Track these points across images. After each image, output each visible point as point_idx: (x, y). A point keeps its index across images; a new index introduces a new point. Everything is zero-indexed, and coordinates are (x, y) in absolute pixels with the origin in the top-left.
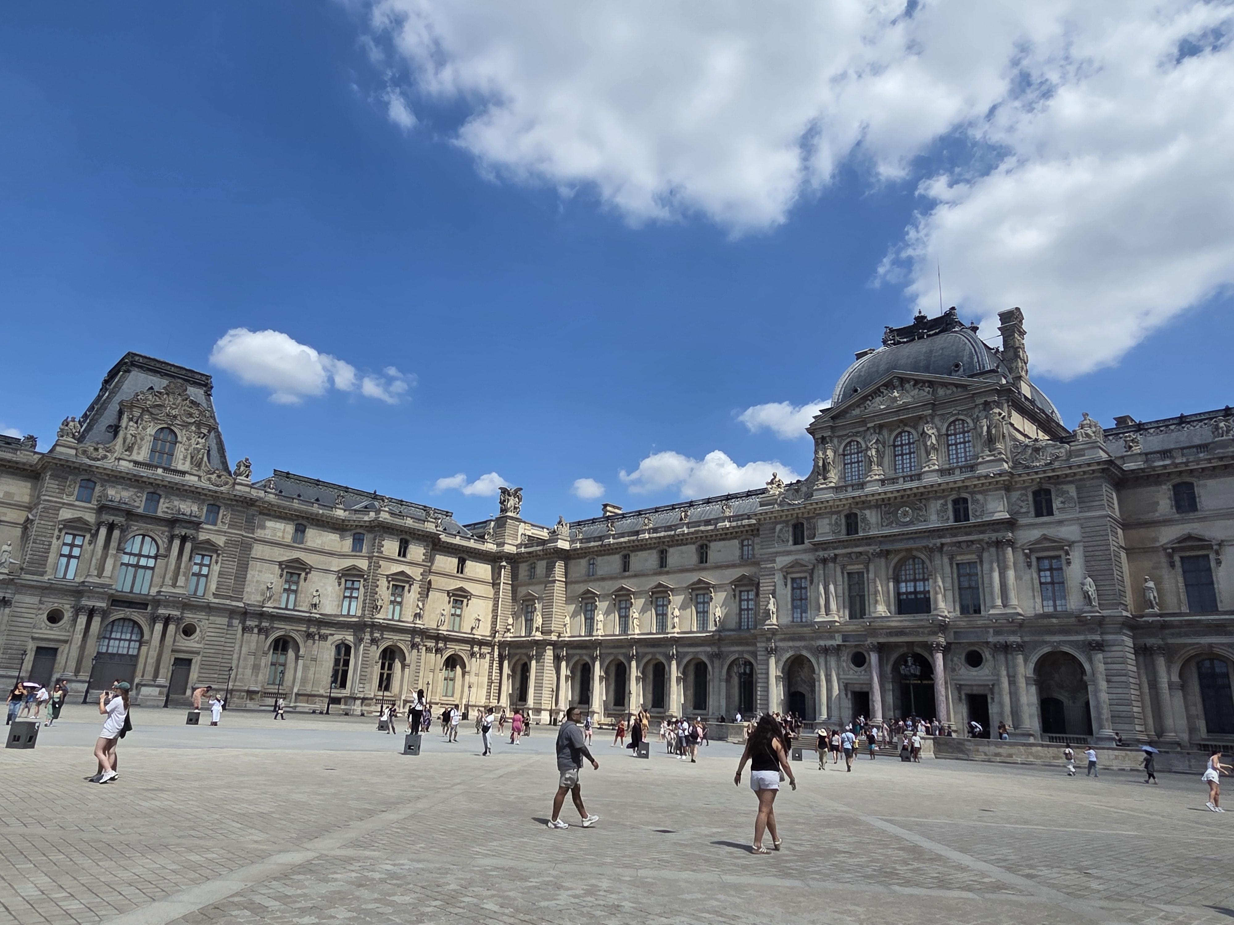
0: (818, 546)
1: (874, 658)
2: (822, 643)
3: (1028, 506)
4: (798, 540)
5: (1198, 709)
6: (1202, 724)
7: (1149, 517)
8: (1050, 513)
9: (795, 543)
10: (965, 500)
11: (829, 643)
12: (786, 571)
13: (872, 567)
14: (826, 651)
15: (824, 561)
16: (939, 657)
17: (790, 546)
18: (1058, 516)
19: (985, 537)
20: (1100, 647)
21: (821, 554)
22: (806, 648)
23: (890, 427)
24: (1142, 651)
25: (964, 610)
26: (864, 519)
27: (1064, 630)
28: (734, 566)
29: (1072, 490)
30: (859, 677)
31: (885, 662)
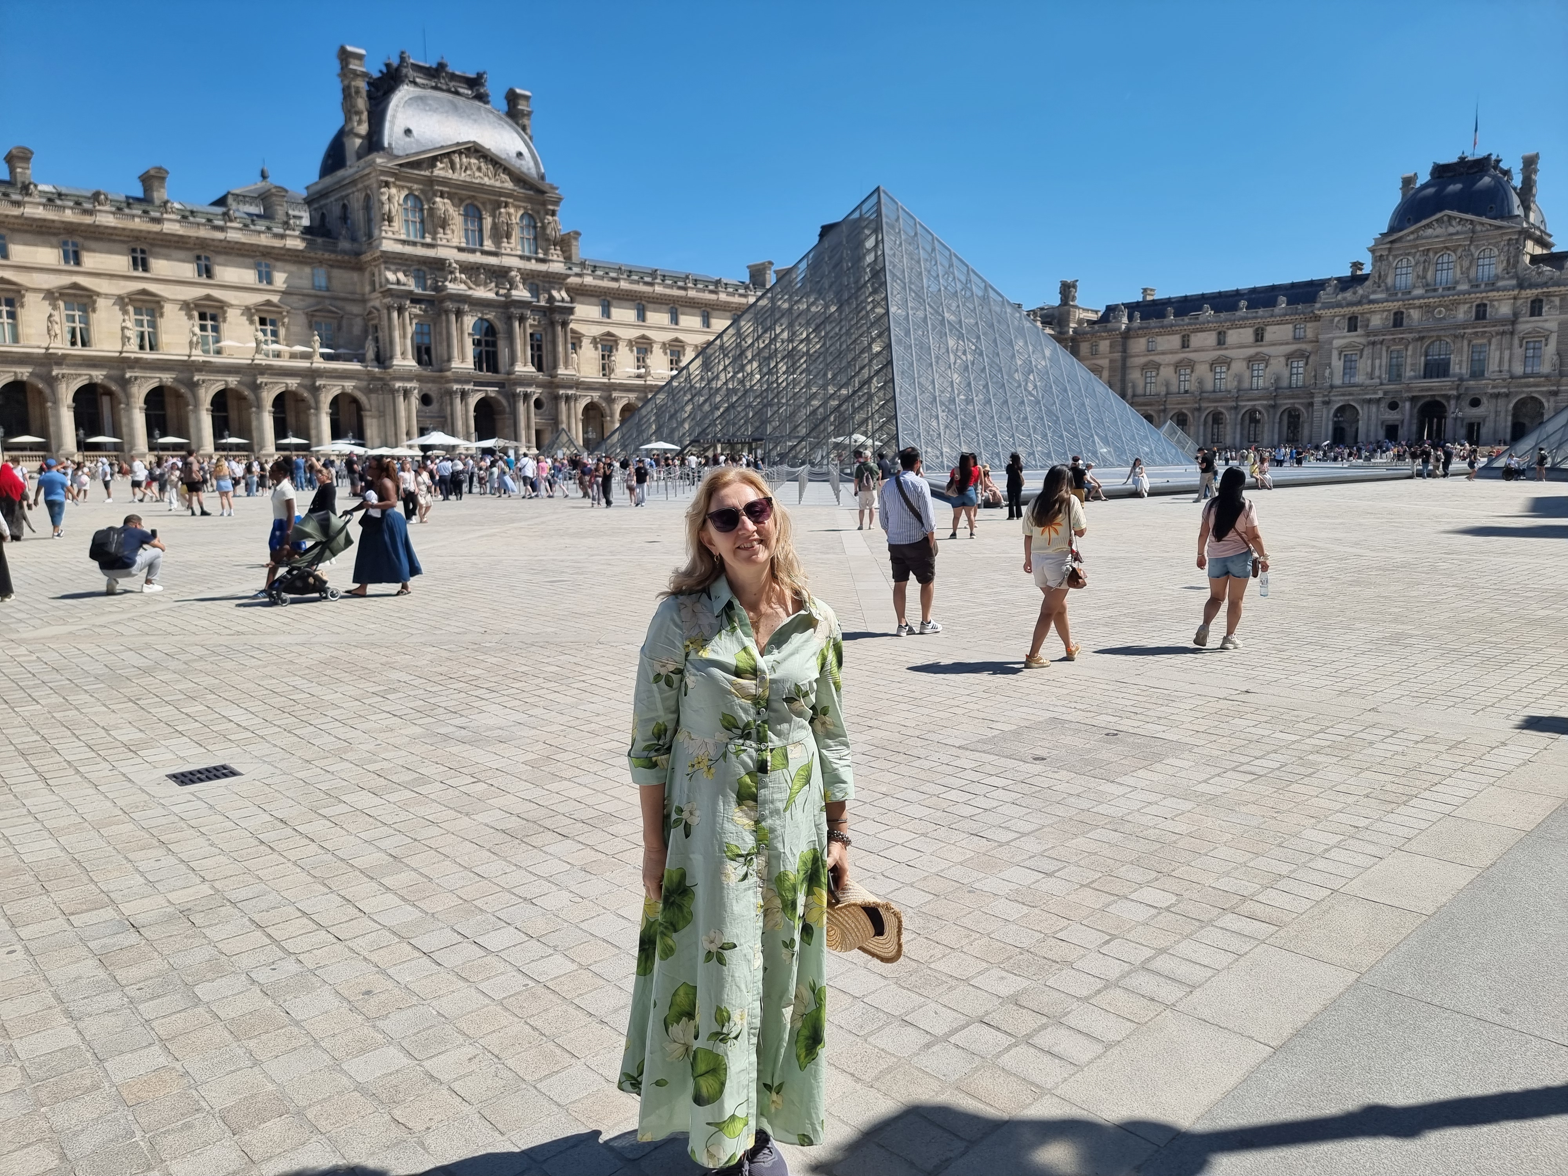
0: (1369, 333)
1: (1408, 405)
2: (1368, 397)
3: (1526, 310)
4: (1352, 328)
8: (1540, 314)
9: (1349, 330)
10: (1485, 305)
11: (1373, 397)
12: (1341, 350)
13: (1410, 348)
14: (1370, 401)
15: (1374, 343)
16: (1453, 402)
17: (1345, 333)
18: (1544, 316)
19: (1496, 328)
20: (1554, 393)
21: (1372, 339)
22: (1353, 400)
23: (1435, 251)
25: (1473, 374)
26: (1409, 316)
27: (1536, 384)
28: (1287, 344)
29: (1557, 300)
30: (1392, 416)
31: (1412, 408)
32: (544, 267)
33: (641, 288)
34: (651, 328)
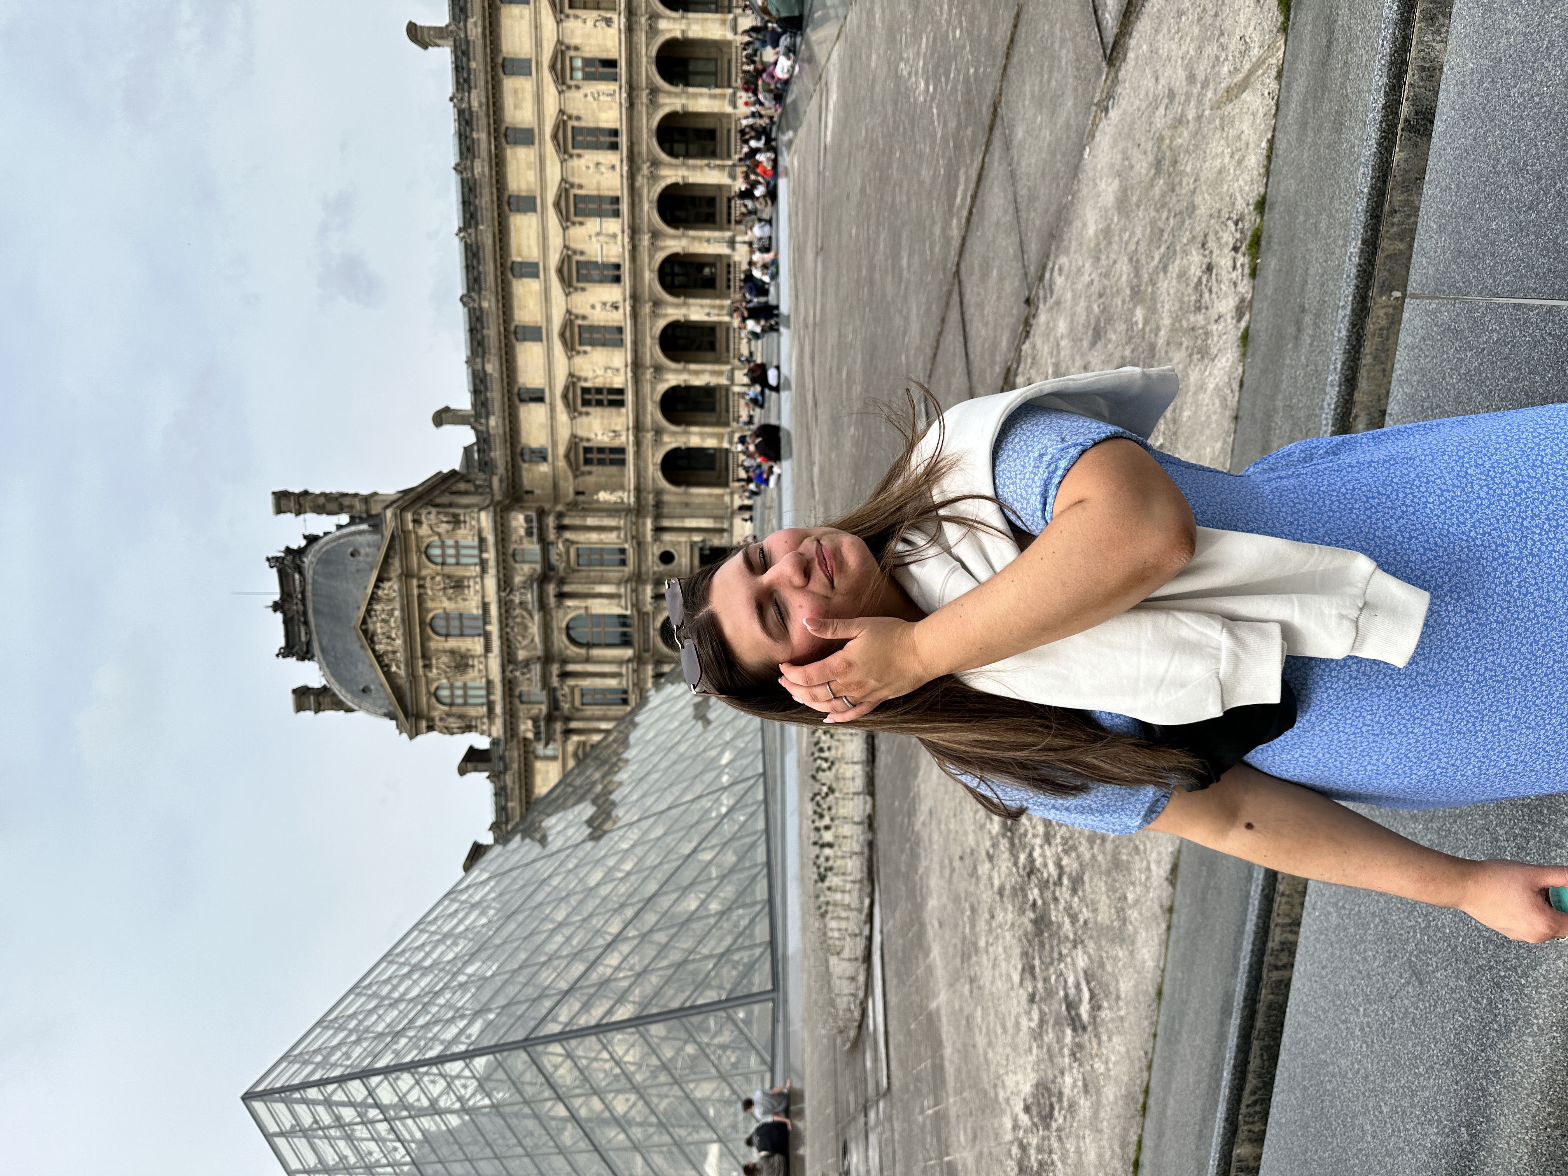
32: (490, 538)
33: (492, 332)
34: (549, 319)
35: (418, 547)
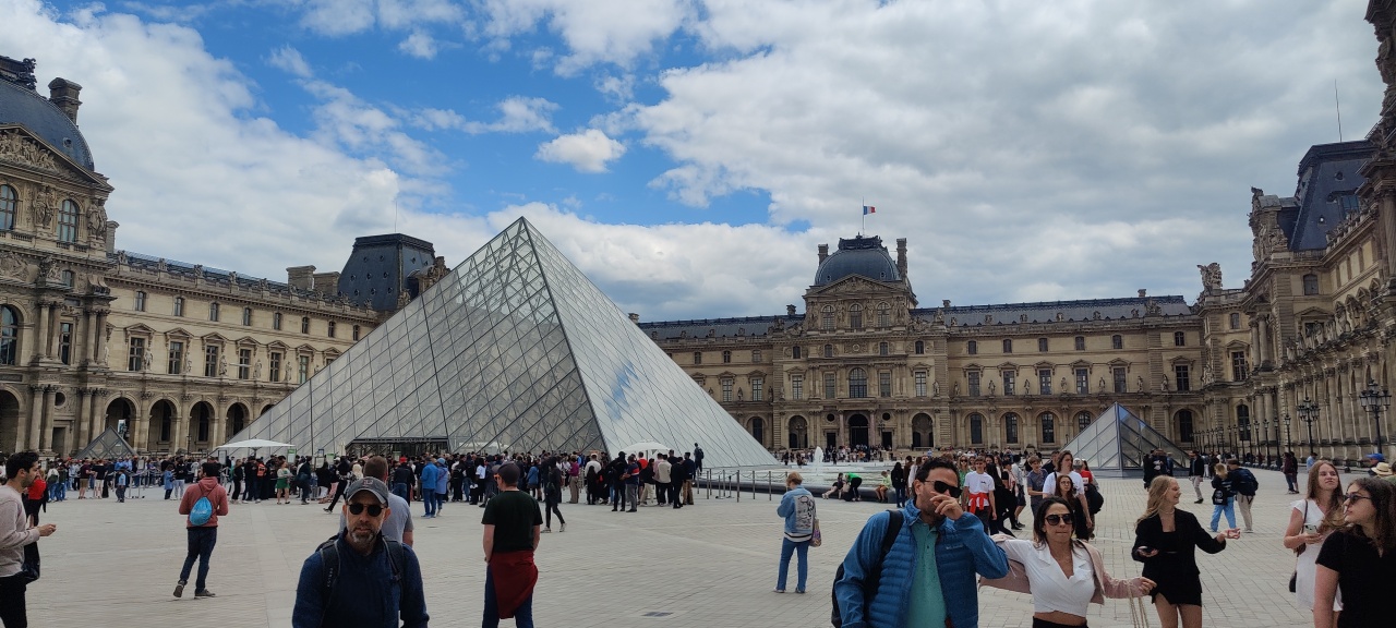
0: (809, 361)
1: (841, 417)
2: (812, 410)
3: (913, 349)
4: (796, 356)
5: (969, 434)
6: (970, 441)
7: (958, 355)
9: (795, 358)
10: (886, 344)
11: (816, 410)
12: (790, 373)
13: (838, 373)
14: (814, 414)
15: (813, 368)
16: (872, 416)
17: (792, 359)
18: (925, 354)
19: (895, 362)
20: (938, 411)
21: (812, 365)
22: (802, 412)
23: (849, 301)
24: (953, 412)
25: (883, 395)
26: (836, 349)
27: (925, 404)
28: (748, 366)
29: (932, 343)
30: (830, 425)
31: (845, 419)
32: (84, 256)
33: (182, 282)
34: (188, 323)
35: (76, 195)
